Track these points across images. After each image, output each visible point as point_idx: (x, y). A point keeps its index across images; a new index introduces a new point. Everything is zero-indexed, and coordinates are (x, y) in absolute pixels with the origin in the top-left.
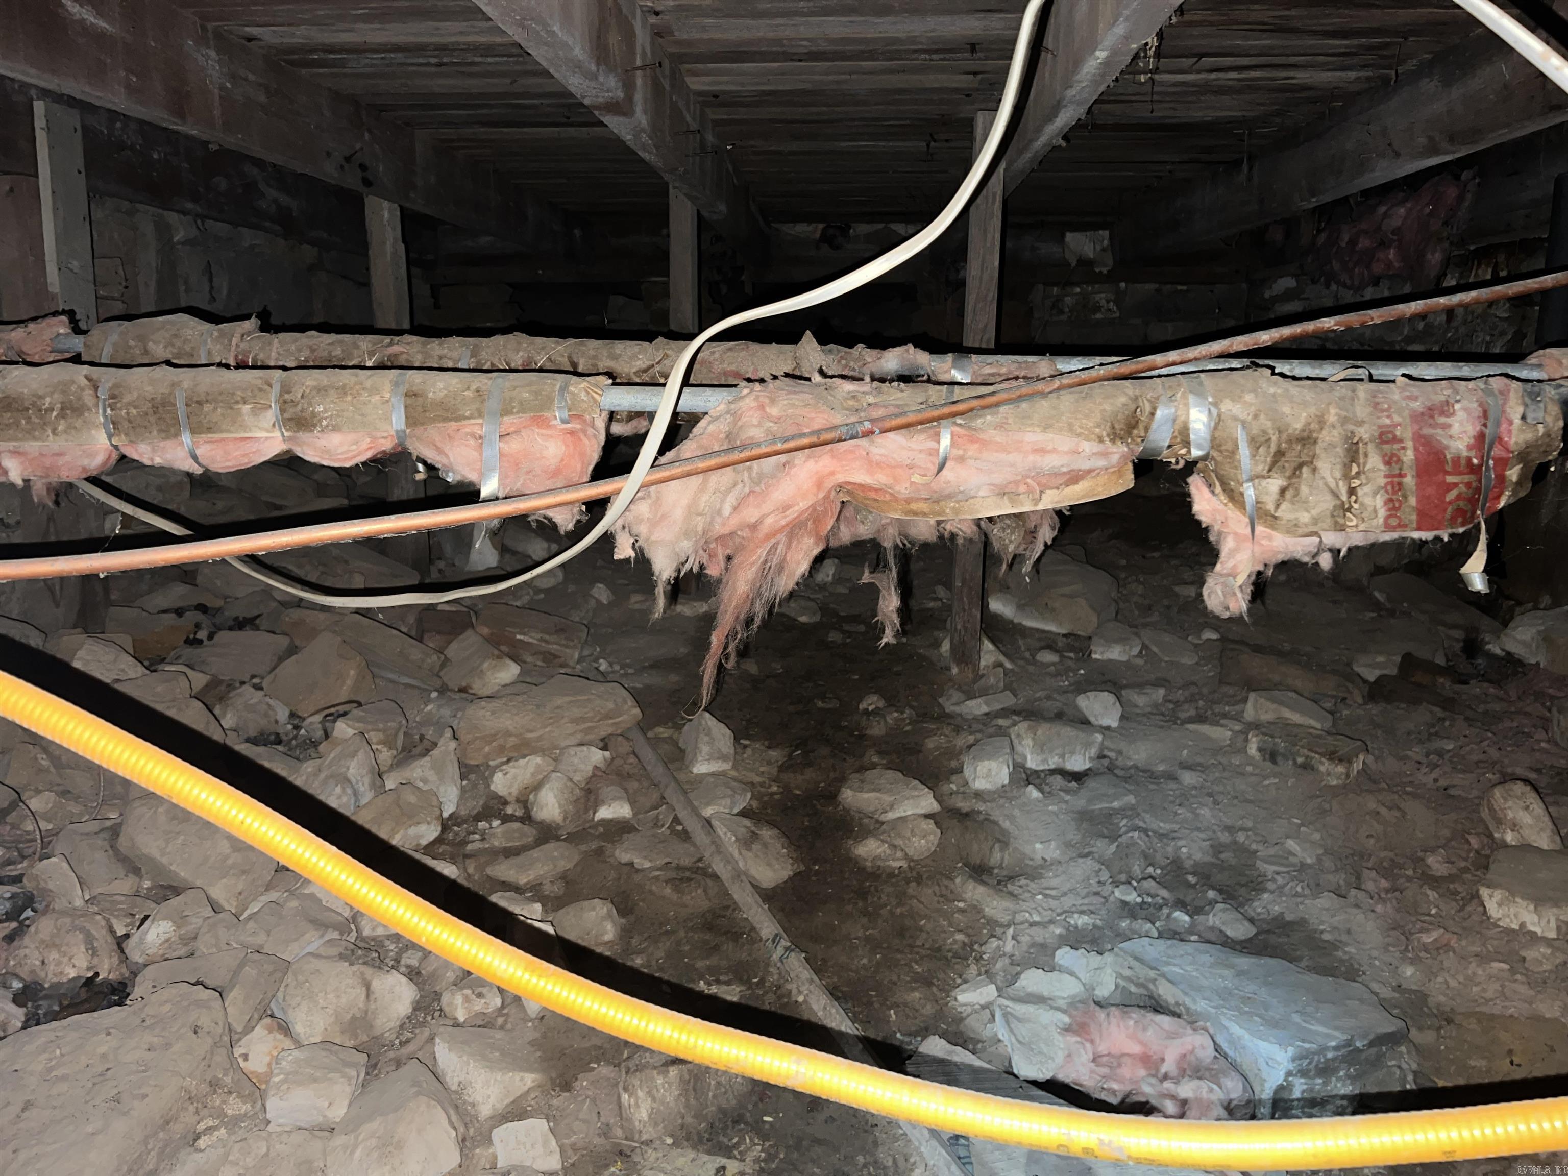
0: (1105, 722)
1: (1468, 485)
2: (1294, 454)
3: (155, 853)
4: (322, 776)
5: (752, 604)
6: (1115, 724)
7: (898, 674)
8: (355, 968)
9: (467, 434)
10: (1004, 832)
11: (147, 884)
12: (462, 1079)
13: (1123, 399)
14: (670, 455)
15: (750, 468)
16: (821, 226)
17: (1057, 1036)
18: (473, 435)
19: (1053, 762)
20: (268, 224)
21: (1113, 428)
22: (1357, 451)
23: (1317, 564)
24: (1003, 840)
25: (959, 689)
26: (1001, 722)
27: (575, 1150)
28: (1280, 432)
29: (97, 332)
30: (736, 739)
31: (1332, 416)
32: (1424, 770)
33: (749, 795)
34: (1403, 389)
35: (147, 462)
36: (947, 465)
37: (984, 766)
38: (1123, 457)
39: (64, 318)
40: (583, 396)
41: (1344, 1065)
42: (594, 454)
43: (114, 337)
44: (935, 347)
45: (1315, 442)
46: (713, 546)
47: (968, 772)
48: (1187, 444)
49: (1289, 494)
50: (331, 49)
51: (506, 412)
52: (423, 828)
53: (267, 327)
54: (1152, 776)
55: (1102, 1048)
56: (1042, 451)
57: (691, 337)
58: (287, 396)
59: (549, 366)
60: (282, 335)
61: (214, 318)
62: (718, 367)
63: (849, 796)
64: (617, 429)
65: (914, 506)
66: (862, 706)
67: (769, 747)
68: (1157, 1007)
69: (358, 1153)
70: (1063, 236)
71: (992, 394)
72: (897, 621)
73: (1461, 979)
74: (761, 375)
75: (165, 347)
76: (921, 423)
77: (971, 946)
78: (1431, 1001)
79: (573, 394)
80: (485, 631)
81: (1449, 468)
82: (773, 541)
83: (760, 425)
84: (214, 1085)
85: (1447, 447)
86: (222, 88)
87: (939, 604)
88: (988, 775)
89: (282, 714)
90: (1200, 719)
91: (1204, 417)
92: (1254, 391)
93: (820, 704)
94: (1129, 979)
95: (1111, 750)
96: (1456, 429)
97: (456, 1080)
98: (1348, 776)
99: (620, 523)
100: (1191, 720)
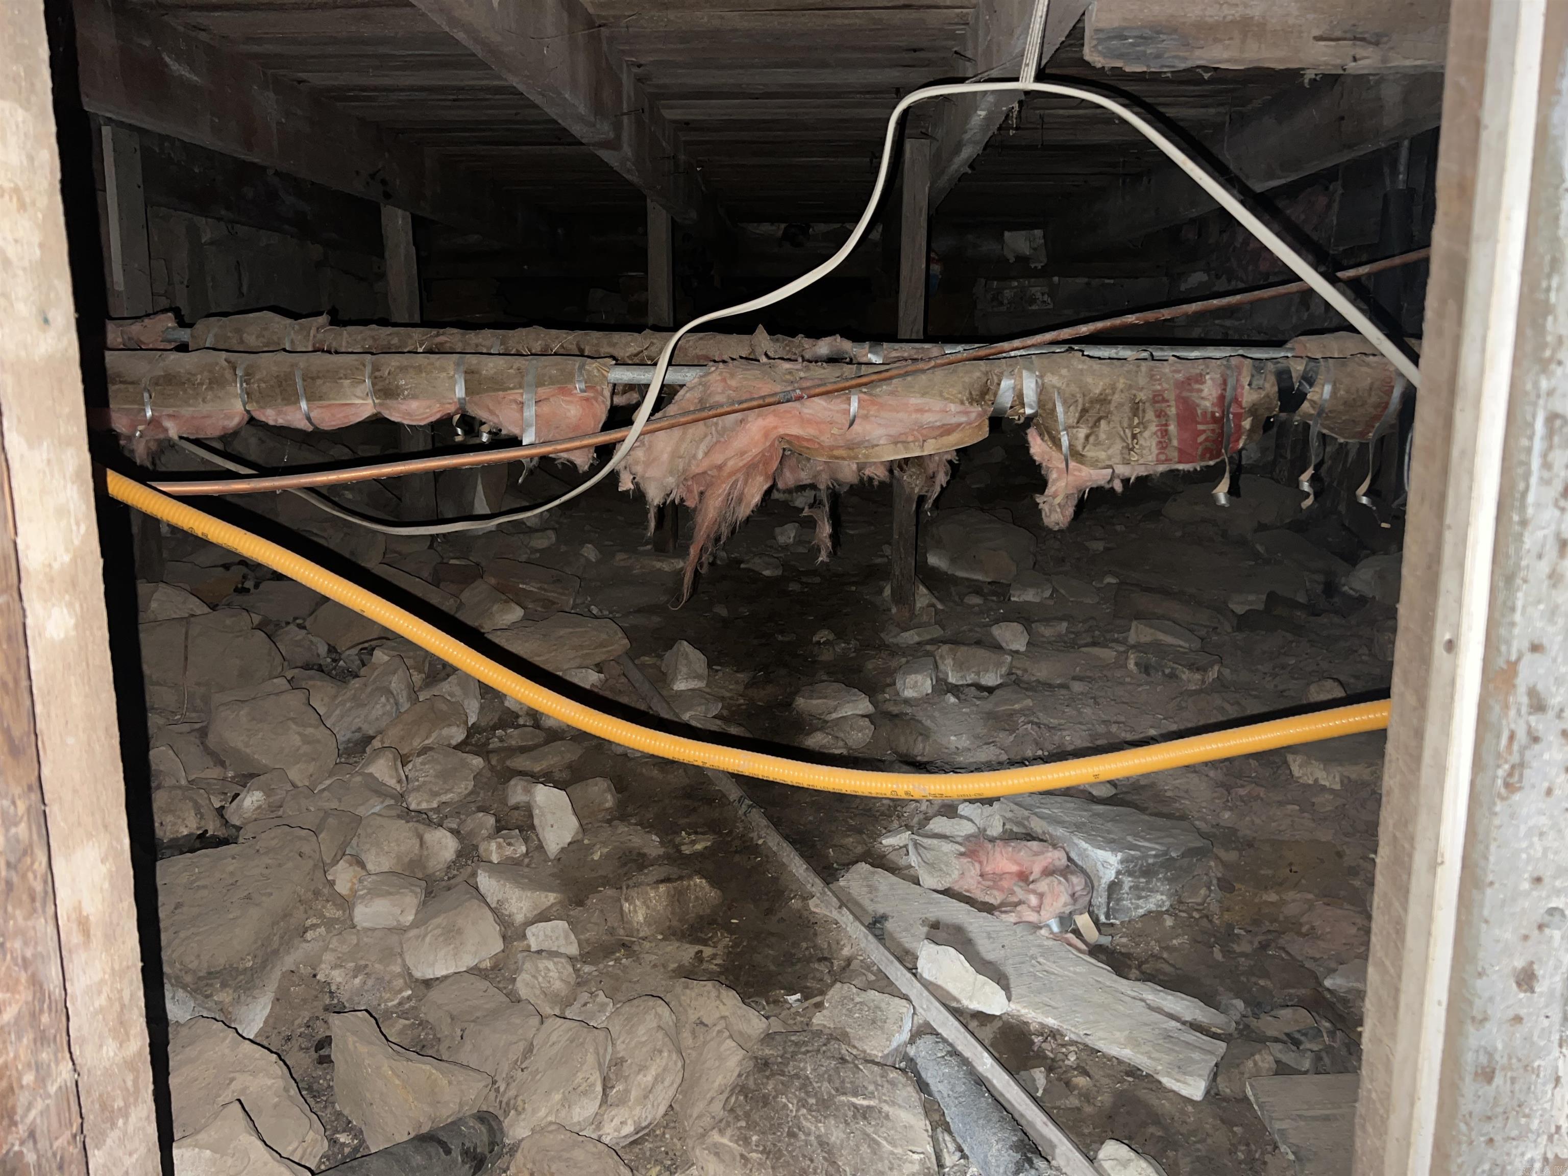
0: (1015, 646)
1: (1213, 431)
2: (1095, 410)
3: (240, 746)
4: (369, 689)
5: (720, 526)
6: (1023, 649)
7: (846, 614)
8: (411, 824)
9: (511, 401)
10: (928, 729)
11: (230, 774)
12: (500, 897)
13: (978, 374)
14: (658, 415)
15: (716, 424)
16: (783, 226)
17: (955, 861)
18: (515, 401)
19: (971, 678)
20: (286, 227)
21: (971, 394)
22: (1138, 409)
23: (1112, 488)
24: (925, 734)
25: (898, 625)
26: (928, 647)
27: (589, 944)
28: (1084, 395)
29: (200, 326)
30: (710, 666)
31: (1120, 385)
32: (1268, 679)
33: (720, 705)
34: (1172, 365)
35: (271, 423)
36: (857, 421)
37: (911, 679)
38: (980, 415)
39: (170, 314)
40: (596, 372)
41: (1162, 870)
42: (603, 417)
43: (215, 330)
44: (857, 337)
45: (1110, 402)
46: (690, 483)
47: (899, 685)
48: (1023, 405)
49: (1092, 439)
50: (364, 89)
51: (540, 384)
52: (454, 729)
53: (337, 321)
54: (1050, 686)
55: (988, 869)
56: (921, 411)
57: (676, 329)
58: (377, 374)
59: (562, 351)
60: (350, 328)
61: (296, 316)
62: (692, 352)
63: (801, 702)
64: (619, 400)
65: (836, 453)
66: (815, 639)
67: (737, 672)
68: (1030, 837)
69: (428, 939)
70: (1002, 235)
71: (887, 371)
72: (829, 544)
73: (1264, 818)
74: (725, 357)
75: (257, 337)
76: (837, 391)
77: (895, 807)
78: (1240, 834)
79: (588, 371)
80: (493, 581)
81: (1199, 419)
82: (734, 478)
83: (723, 393)
84: (317, 893)
85: (1198, 405)
86: (279, 123)
87: (886, 560)
88: (915, 686)
89: (323, 649)
90: (1094, 644)
91: (1033, 385)
92: (1068, 367)
93: (780, 638)
94: (1010, 820)
95: (1019, 669)
96: (1205, 393)
97: (495, 899)
98: (1203, 682)
99: (623, 464)
100: (1086, 645)
